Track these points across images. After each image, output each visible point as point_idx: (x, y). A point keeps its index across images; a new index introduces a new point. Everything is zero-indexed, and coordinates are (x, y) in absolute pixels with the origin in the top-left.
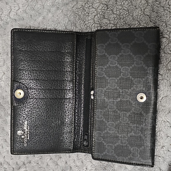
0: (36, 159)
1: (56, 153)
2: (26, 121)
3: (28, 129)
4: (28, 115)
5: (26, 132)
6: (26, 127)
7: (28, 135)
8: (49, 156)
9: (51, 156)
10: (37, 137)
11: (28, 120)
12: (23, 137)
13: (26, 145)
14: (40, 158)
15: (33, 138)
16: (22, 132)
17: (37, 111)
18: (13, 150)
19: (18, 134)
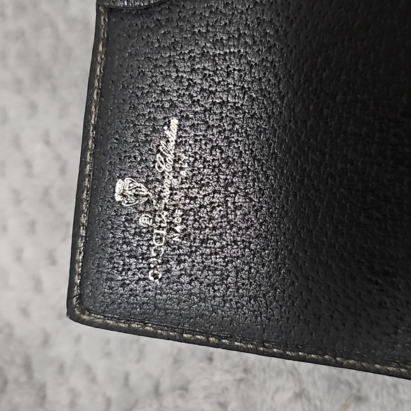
0: (218, 377)
1: (340, 365)
2: (174, 122)
3: (183, 173)
4: (192, 84)
5: (167, 192)
6: (170, 157)
7: (179, 213)
8: (291, 373)
9: (305, 378)
10: (229, 238)
11: (187, 118)
12: (143, 221)
13: (155, 276)
14: (240, 375)
15: (203, 241)
16: (145, 191)
17: (248, 63)
18: (80, 295)
19: (118, 198)
